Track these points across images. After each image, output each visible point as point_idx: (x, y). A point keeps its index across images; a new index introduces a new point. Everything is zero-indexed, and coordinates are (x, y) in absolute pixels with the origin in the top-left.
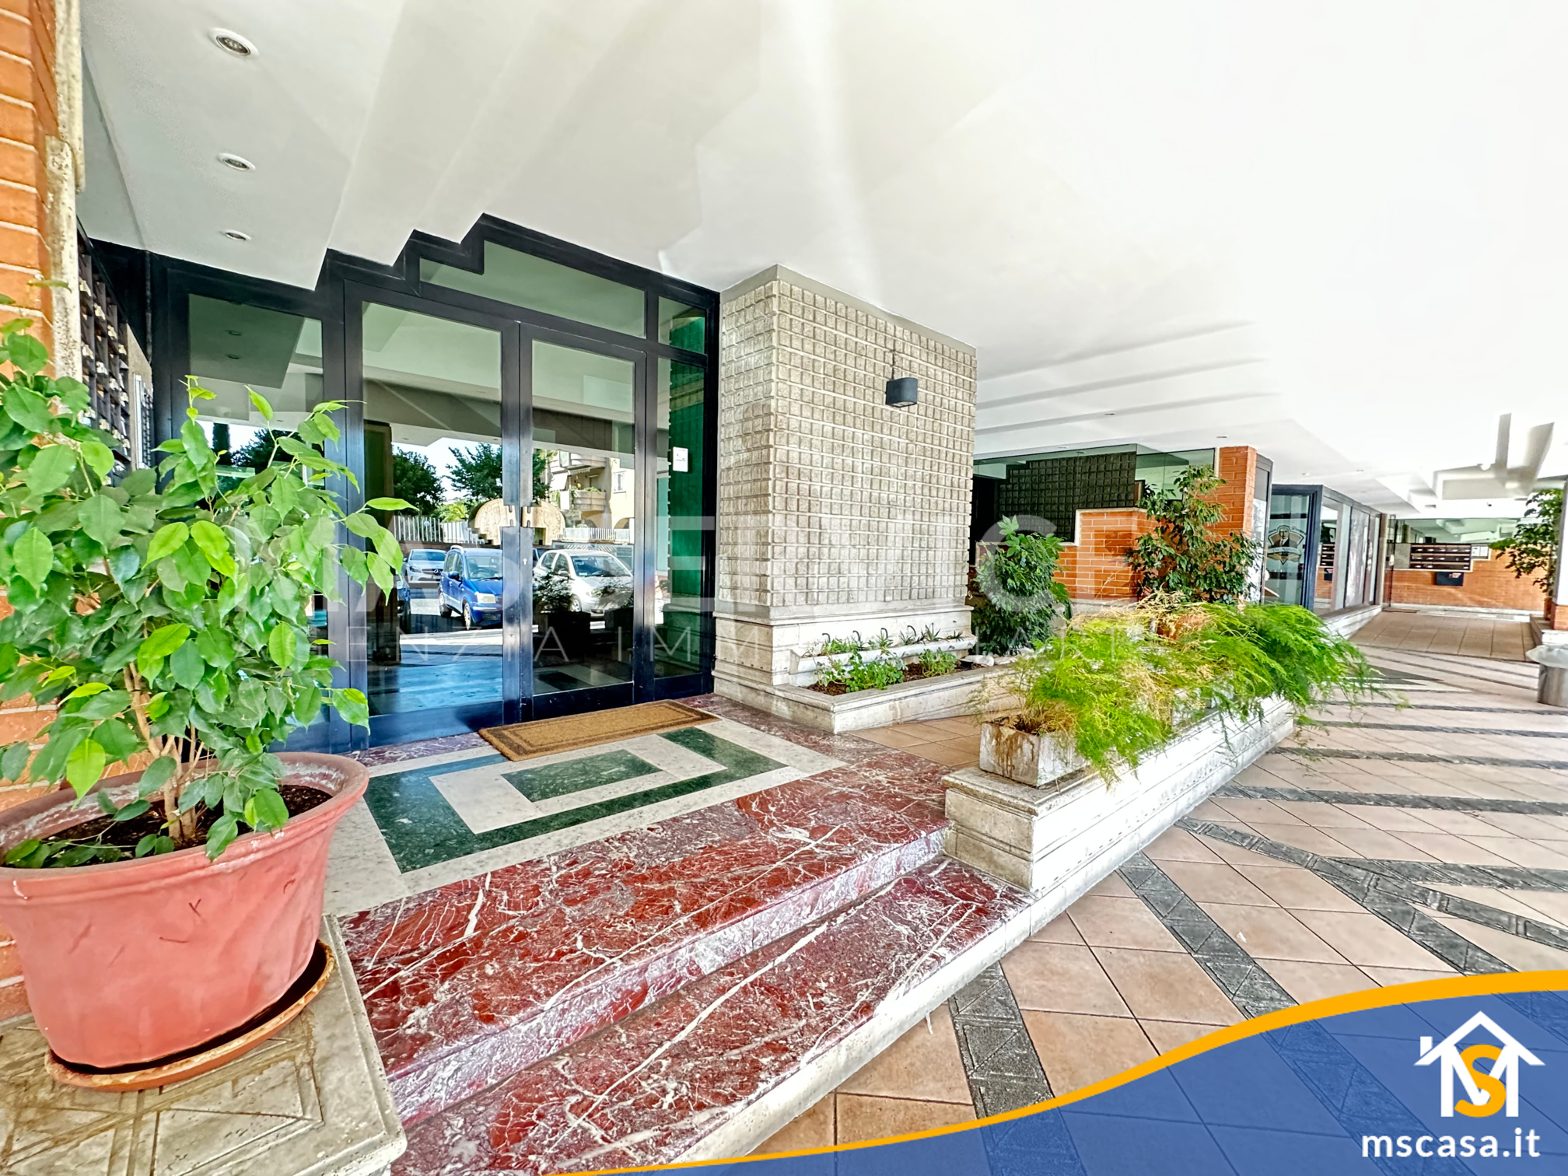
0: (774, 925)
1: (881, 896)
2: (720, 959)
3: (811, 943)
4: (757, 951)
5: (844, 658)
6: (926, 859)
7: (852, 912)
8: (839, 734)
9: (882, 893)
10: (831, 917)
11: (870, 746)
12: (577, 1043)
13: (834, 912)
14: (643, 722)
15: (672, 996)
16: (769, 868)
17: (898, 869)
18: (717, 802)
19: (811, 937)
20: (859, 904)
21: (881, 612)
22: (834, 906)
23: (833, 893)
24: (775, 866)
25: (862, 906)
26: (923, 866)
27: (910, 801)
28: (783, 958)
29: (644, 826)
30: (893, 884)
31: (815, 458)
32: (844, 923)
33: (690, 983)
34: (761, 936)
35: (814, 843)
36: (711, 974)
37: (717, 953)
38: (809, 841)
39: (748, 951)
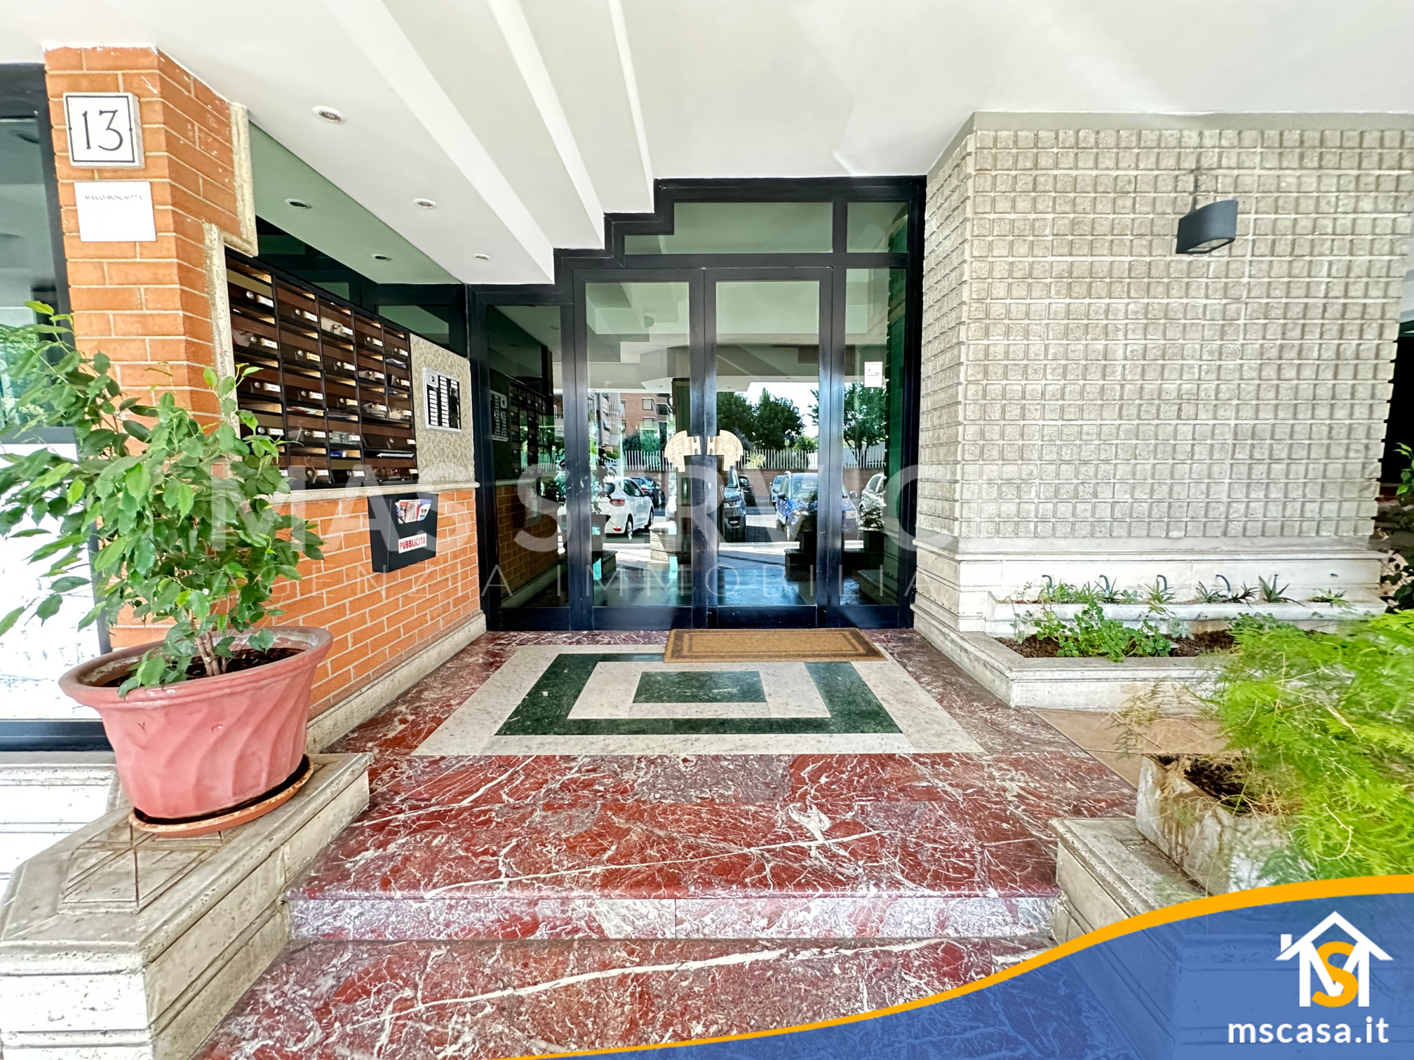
0: (707, 920)
1: (889, 953)
2: (629, 929)
3: (741, 966)
4: (680, 941)
5: (1072, 610)
6: (1007, 931)
7: (829, 953)
8: (1017, 709)
9: (896, 949)
10: (795, 945)
11: (1045, 735)
12: (464, 941)
13: (807, 941)
14: (805, 648)
15: (564, 942)
16: (736, 850)
17: (942, 925)
18: (774, 752)
19: (747, 959)
20: (848, 948)
21: (1163, 552)
22: (809, 934)
23: (810, 917)
24: (746, 850)
25: (849, 953)
26: (996, 940)
27: (1024, 833)
28: (693, 965)
29: (683, 755)
30: (925, 943)
31: (1033, 349)
32: (806, 964)
33: (589, 939)
34: (686, 925)
35: (821, 840)
36: (616, 940)
37: (624, 920)
38: (818, 835)
39: (669, 936)
